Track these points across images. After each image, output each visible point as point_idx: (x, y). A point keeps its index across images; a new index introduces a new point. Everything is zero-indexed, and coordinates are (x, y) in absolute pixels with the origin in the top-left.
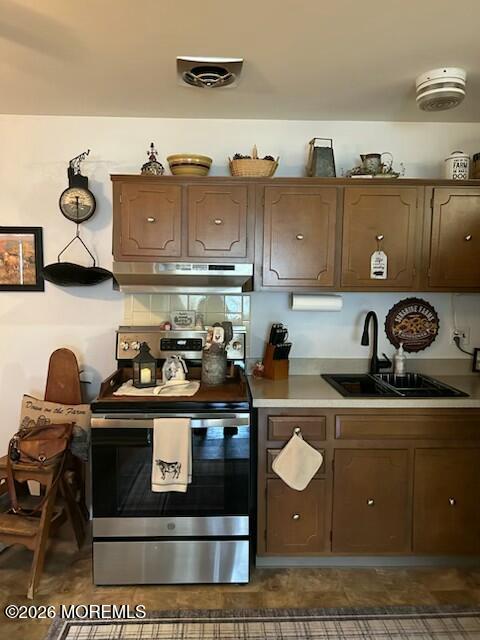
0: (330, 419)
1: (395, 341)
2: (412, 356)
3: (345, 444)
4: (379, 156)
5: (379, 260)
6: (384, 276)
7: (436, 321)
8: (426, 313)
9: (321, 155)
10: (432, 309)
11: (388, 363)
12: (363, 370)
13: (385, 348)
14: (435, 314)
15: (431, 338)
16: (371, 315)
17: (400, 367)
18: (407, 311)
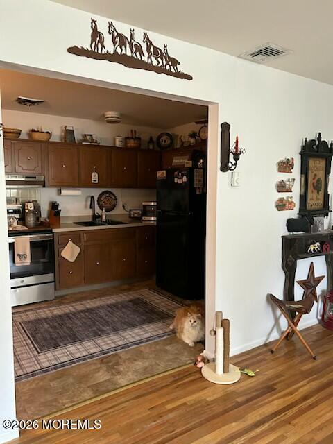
0: (82, 235)
1: (101, 207)
2: (108, 213)
3: (87, 244)
4: (91, 135)
5: (95, 176)
6: (97, 182)
7: (116, 199)
8: (112, 196)
9: (69, 133)
10: (114, 195)
11: (99, 216)
12: (90, 220)
13: (98, 210)
14: (115, 197)
15: (115, 206)
16: (92, 197)
17: (104, 217)
18: (105, 196)
